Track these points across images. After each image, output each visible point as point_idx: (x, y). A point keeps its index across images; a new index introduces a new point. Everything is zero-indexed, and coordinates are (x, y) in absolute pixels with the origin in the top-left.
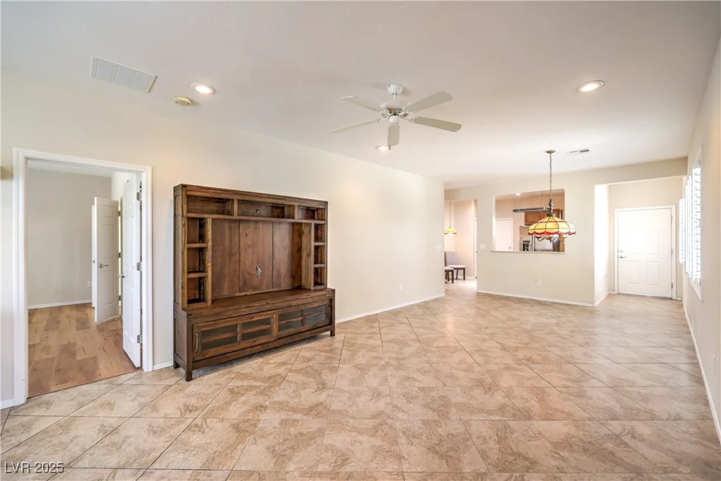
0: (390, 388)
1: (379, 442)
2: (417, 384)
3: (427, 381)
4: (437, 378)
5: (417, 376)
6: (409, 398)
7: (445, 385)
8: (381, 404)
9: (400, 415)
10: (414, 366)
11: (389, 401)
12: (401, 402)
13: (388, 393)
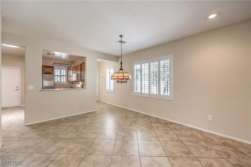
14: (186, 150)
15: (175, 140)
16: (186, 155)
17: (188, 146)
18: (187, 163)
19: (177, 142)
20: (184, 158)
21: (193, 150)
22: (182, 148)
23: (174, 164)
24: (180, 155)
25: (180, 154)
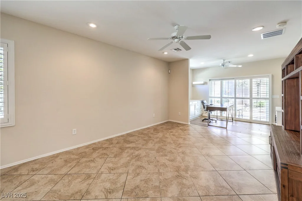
0: (179, 156)
1: (178, 142)
2: (168, 158)
3: (163, 160)
4: (158, 162)
5: (168, 163)
6: (171, 152)
7: (155, 158)
8: (181, 150)
9: (173, 147)
10: (170, 169)
11: (178, 151)
12: (174, 151)
13: (179, 153)
14: (83, 177)
15: (59, 180)
16: (91, 180)
17: (79, 172)
18: (100, 183)
19: (64, 180)
20: (93, 183)
21: (87, 171)
22: (77, 178)
23: (96, 197)
24: (88, 185)
25: (85, 184)
